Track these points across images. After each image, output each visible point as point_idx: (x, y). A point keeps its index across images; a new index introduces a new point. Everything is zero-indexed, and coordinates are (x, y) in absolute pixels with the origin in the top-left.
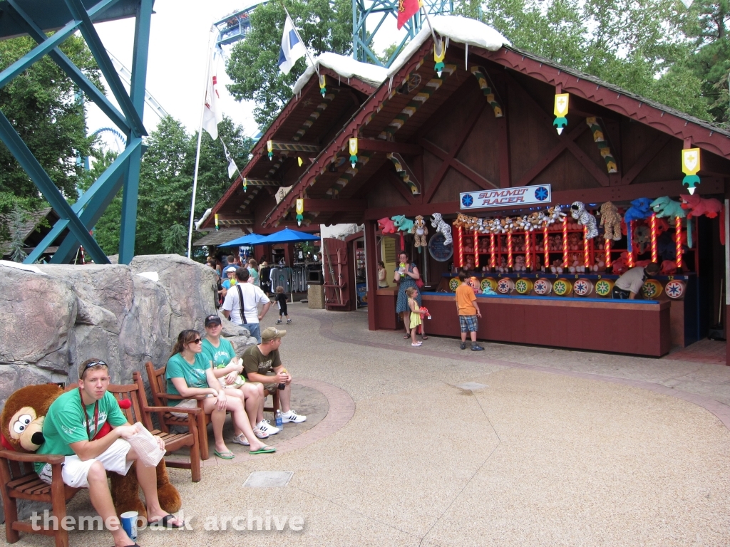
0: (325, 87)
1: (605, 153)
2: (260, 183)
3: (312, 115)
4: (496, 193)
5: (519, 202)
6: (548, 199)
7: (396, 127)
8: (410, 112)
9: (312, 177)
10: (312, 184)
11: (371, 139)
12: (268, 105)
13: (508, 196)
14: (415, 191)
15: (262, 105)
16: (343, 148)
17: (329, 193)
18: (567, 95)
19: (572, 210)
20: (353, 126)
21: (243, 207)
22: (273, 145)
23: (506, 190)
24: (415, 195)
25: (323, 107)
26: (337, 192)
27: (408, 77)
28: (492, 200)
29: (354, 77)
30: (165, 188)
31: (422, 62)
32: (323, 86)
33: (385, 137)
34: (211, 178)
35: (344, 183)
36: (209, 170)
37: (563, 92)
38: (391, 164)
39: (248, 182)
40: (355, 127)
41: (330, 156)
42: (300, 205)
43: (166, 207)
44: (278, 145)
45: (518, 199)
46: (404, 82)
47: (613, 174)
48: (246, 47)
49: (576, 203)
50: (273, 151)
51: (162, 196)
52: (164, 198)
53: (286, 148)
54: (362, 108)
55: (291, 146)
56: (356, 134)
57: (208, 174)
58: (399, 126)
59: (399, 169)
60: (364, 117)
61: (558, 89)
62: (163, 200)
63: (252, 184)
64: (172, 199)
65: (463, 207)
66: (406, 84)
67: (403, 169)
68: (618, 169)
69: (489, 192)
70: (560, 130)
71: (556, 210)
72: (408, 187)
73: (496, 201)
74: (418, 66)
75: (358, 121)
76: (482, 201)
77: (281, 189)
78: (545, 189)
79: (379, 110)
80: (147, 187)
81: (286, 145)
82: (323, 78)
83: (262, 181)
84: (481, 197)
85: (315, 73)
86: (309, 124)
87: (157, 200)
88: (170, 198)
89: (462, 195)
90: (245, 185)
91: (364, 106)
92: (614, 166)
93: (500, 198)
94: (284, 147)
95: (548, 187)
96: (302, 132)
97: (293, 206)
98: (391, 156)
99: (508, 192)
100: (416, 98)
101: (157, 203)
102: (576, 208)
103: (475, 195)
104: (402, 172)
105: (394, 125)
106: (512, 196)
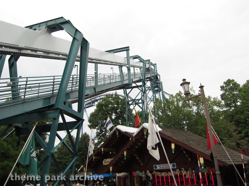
0: (118, 134)
1: (187, 156)
2: (98, 158)
3: (114, 141)
4: (163, 165)
5: (168, 168)
6: (176, 167)
7: (136, 148)
8: (139, 144)
9: (115, 161)
10: (114, 163)
11: (130, 151)
12: (100, 131)
13: (166, 166)
14: (142, 164)
15: (99, 131)
16: (123, 154)
17: (119, 165)
18: (174, 144)
19: (181, 170)
20: (125, 148)
21: (93, 165)
22: (103, 149)
23: (165, 165)
24: (142, 165)
25: (117, 139)
26: (121, 164)
27: (138, 137)
28: (162, 167)
29: (126, 132)
30: (67, 157)
31: (141, 133)
32: (117, 134)
33: (133, 150)
34: (81, 154)
35: (123, 162)
36: (81, 151)
37: (173, 143)
38: (135, 157)
39: (95, 158)
40: (126, 148)
41: (119, 155)
42: (111, 169)
43: (67, 163)
44: (105, 149)
45: (168, 167)
46: (137, 138)
47: (190, 161)
48: (95, 114)
49: (182, 168)
50: (103, 151)
51: (66, 160)
52: (67, 160)
53: (107, 150)
54: (127, 144)
55: (108, 149)
56: (126, 150)
57: (81, 152)
58: (137, 148)
59: (137, 158)
60: (128, 146)
61: (172, 142)
62: (66, 161)
63: (96, 158)
64: (69, 161)
65: (154, 169)
66: (138, 138)
67: (138, 158)
68: (191, 160)
69: (161, 165)
70: (173, 152)
71: (177, 170)
72: (140, 163)
73: (163, 167)
74: (140, 134)
75: (126, 147)
76: (159, 167)
77: (104, 160)
78: (174, 165)
79: (131, 144)
80: (61, 157)
81: (107, 149)
82: (117, 132)
83: (99, 157)
84: (159, 166)
85: (115, 131)
86: (113, 143)
87: (64, 161)
88: (68, 160)
89: (154, 166)
90: (94, 159)
91: (128, 143)
92: (190, 159)
93: (164, 167)
94: (106, 150)
95: (175, 164)
96: (111, 145)
97: (109, 169)
98: (135, 155)
99: (166, 165)
100: (141, 141)
101: (64, 162)
102: (182, 170)
103: (157, 166)
104: (138, 159)
105: (136, 147)
106: (167, 166)
